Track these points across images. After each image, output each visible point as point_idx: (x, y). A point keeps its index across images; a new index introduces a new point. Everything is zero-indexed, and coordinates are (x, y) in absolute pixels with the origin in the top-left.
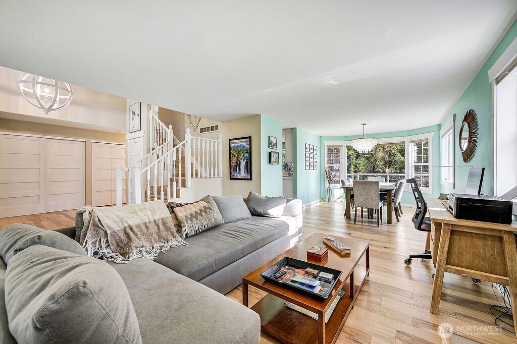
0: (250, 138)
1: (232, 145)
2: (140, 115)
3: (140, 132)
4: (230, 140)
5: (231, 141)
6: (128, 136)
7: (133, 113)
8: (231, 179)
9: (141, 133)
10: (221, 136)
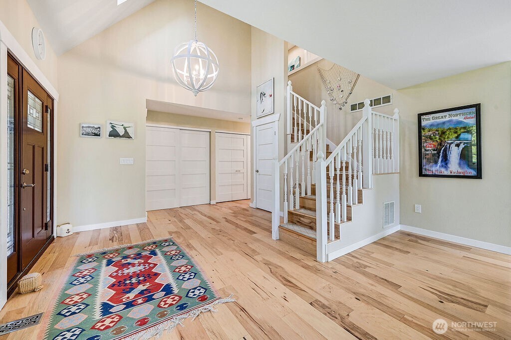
0: (478, 107)
1: (424, 123)
2: (273, 96)
3: (273, 115)
4: (420, 115)
5: (422, 117)
6: (255, 123)
7: (263, 94)
8: (421, 174)
9: (276, 117)
10: (396, 110)
